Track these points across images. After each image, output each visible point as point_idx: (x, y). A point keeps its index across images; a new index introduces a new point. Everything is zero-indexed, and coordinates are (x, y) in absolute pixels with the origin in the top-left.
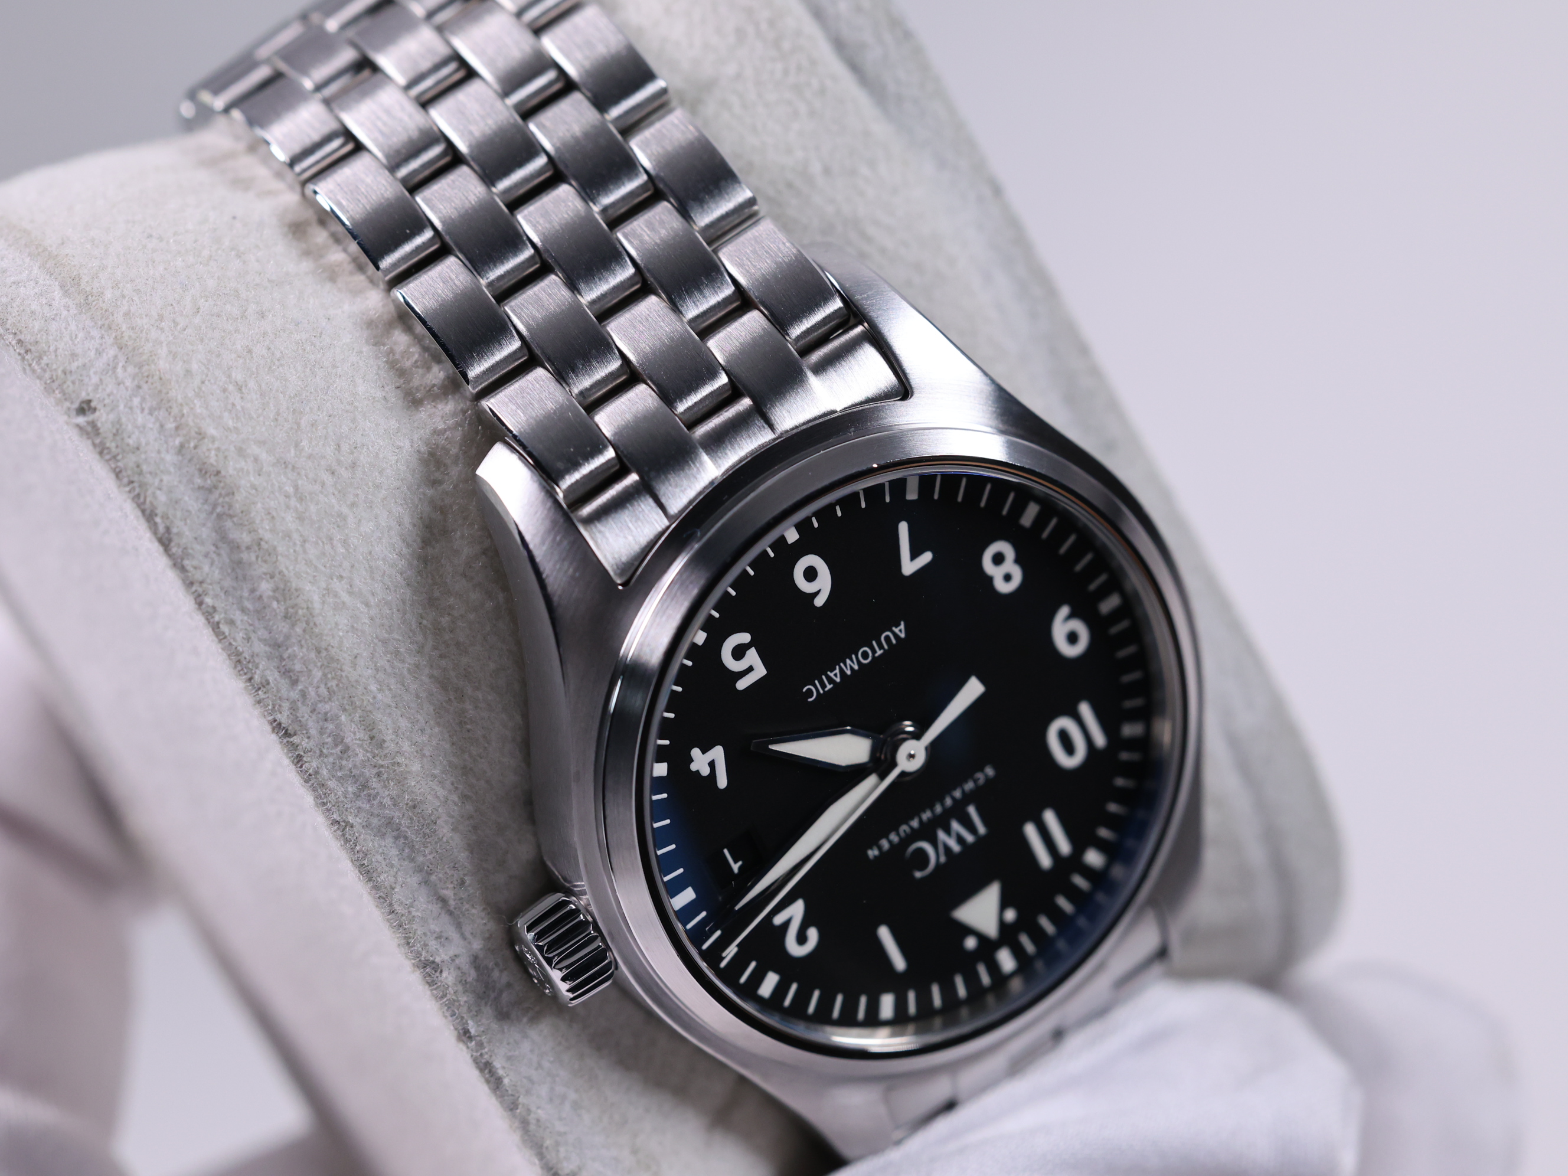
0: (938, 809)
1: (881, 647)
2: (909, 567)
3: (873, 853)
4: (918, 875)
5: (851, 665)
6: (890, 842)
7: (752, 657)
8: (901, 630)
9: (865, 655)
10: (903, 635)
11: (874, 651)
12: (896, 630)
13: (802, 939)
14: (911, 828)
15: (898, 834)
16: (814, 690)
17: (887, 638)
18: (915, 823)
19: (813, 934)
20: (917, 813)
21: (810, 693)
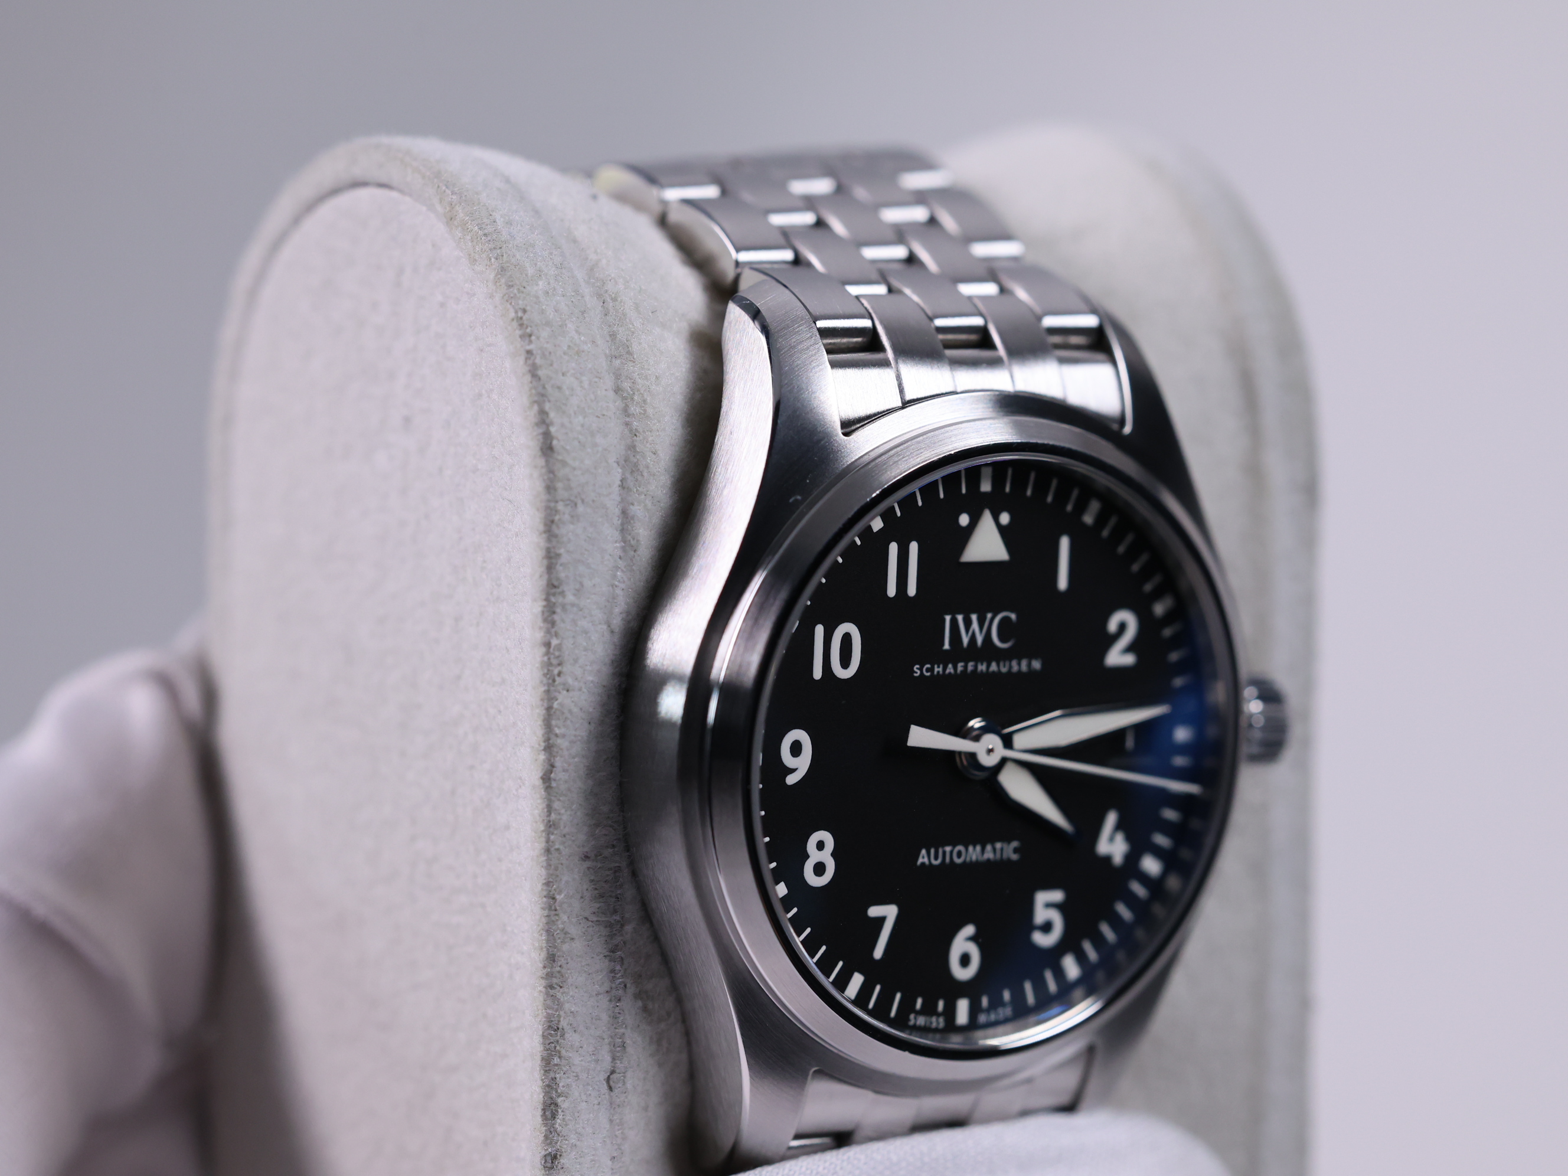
0: (970, 666)
1: (944, 853)
2: (889, 912)
3: (1037, 665)
4: (1013, 616)
5: (974, 853)
6: (1019, 664)
7: (1041, 915)
8: (923, 858)
9: (959, 854)
10: (924, 852)
11: (951, 852)
12: (926, 860)
13: (1122, 627)
14: (998, 665)
15: (1011, 667)
16: (1008, 850)
17: (936, 858)
18: (994, 667)
19: (1113, 626)
20: (988, 675)
21: (1016, 851)
